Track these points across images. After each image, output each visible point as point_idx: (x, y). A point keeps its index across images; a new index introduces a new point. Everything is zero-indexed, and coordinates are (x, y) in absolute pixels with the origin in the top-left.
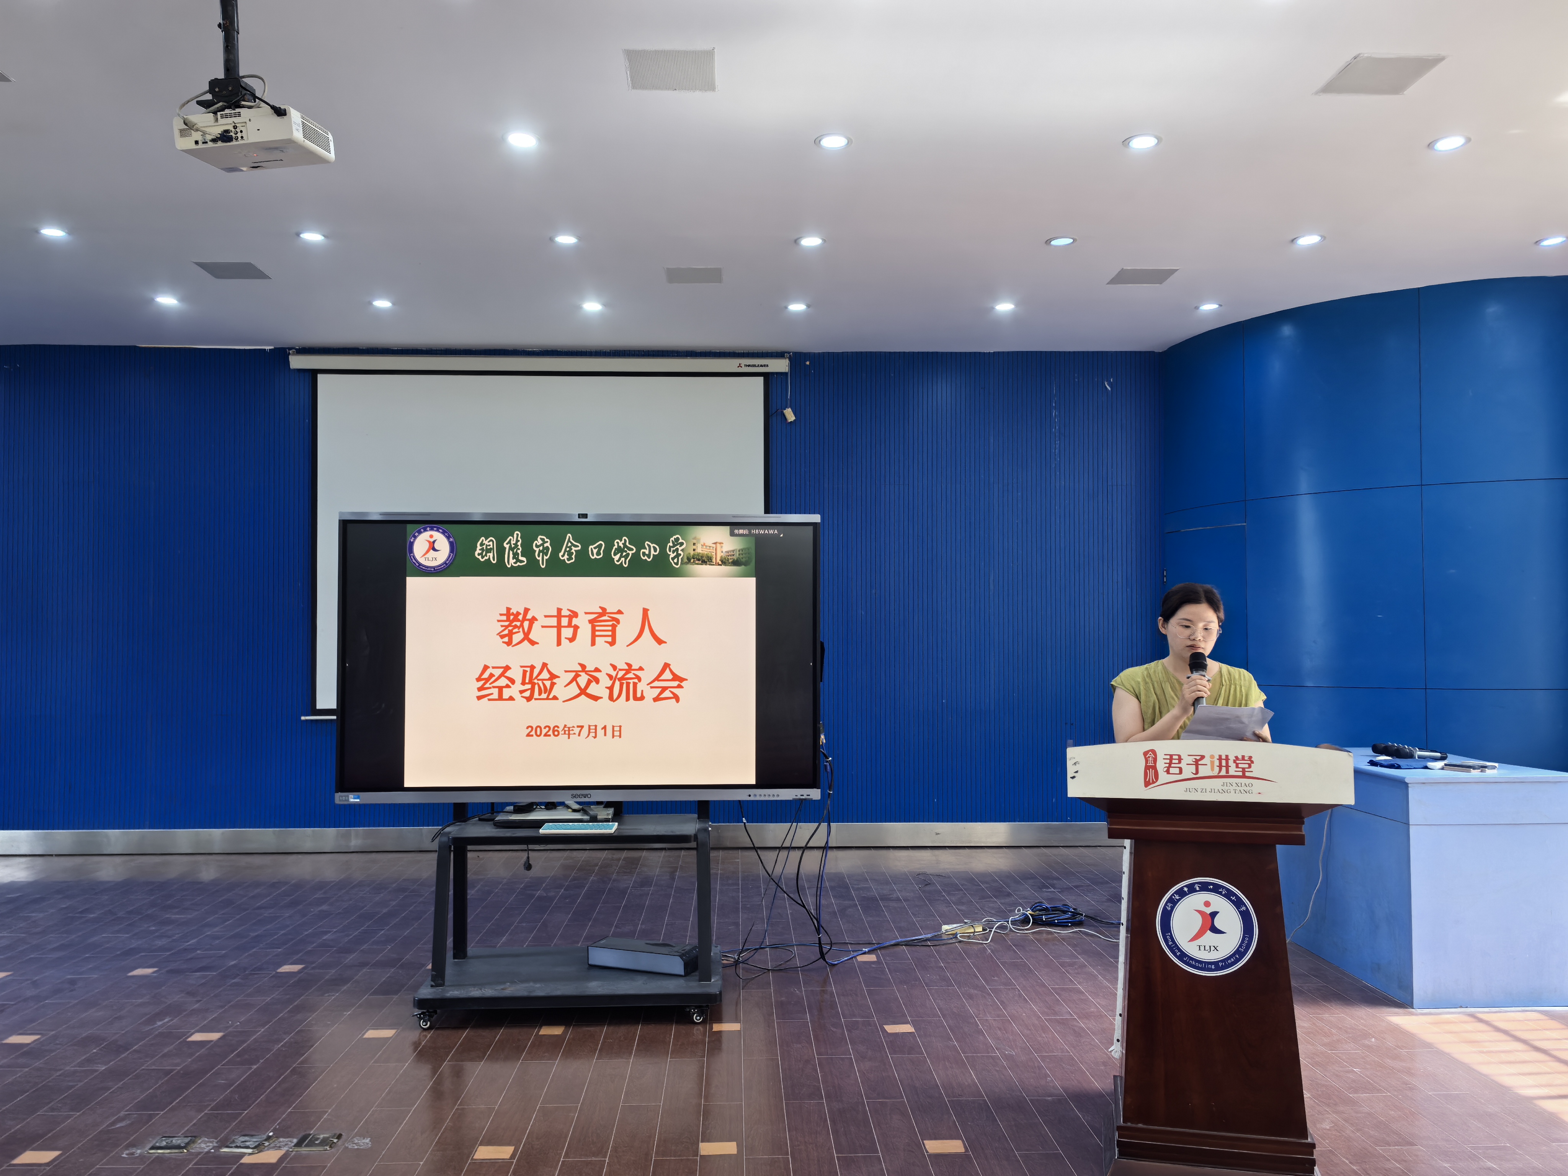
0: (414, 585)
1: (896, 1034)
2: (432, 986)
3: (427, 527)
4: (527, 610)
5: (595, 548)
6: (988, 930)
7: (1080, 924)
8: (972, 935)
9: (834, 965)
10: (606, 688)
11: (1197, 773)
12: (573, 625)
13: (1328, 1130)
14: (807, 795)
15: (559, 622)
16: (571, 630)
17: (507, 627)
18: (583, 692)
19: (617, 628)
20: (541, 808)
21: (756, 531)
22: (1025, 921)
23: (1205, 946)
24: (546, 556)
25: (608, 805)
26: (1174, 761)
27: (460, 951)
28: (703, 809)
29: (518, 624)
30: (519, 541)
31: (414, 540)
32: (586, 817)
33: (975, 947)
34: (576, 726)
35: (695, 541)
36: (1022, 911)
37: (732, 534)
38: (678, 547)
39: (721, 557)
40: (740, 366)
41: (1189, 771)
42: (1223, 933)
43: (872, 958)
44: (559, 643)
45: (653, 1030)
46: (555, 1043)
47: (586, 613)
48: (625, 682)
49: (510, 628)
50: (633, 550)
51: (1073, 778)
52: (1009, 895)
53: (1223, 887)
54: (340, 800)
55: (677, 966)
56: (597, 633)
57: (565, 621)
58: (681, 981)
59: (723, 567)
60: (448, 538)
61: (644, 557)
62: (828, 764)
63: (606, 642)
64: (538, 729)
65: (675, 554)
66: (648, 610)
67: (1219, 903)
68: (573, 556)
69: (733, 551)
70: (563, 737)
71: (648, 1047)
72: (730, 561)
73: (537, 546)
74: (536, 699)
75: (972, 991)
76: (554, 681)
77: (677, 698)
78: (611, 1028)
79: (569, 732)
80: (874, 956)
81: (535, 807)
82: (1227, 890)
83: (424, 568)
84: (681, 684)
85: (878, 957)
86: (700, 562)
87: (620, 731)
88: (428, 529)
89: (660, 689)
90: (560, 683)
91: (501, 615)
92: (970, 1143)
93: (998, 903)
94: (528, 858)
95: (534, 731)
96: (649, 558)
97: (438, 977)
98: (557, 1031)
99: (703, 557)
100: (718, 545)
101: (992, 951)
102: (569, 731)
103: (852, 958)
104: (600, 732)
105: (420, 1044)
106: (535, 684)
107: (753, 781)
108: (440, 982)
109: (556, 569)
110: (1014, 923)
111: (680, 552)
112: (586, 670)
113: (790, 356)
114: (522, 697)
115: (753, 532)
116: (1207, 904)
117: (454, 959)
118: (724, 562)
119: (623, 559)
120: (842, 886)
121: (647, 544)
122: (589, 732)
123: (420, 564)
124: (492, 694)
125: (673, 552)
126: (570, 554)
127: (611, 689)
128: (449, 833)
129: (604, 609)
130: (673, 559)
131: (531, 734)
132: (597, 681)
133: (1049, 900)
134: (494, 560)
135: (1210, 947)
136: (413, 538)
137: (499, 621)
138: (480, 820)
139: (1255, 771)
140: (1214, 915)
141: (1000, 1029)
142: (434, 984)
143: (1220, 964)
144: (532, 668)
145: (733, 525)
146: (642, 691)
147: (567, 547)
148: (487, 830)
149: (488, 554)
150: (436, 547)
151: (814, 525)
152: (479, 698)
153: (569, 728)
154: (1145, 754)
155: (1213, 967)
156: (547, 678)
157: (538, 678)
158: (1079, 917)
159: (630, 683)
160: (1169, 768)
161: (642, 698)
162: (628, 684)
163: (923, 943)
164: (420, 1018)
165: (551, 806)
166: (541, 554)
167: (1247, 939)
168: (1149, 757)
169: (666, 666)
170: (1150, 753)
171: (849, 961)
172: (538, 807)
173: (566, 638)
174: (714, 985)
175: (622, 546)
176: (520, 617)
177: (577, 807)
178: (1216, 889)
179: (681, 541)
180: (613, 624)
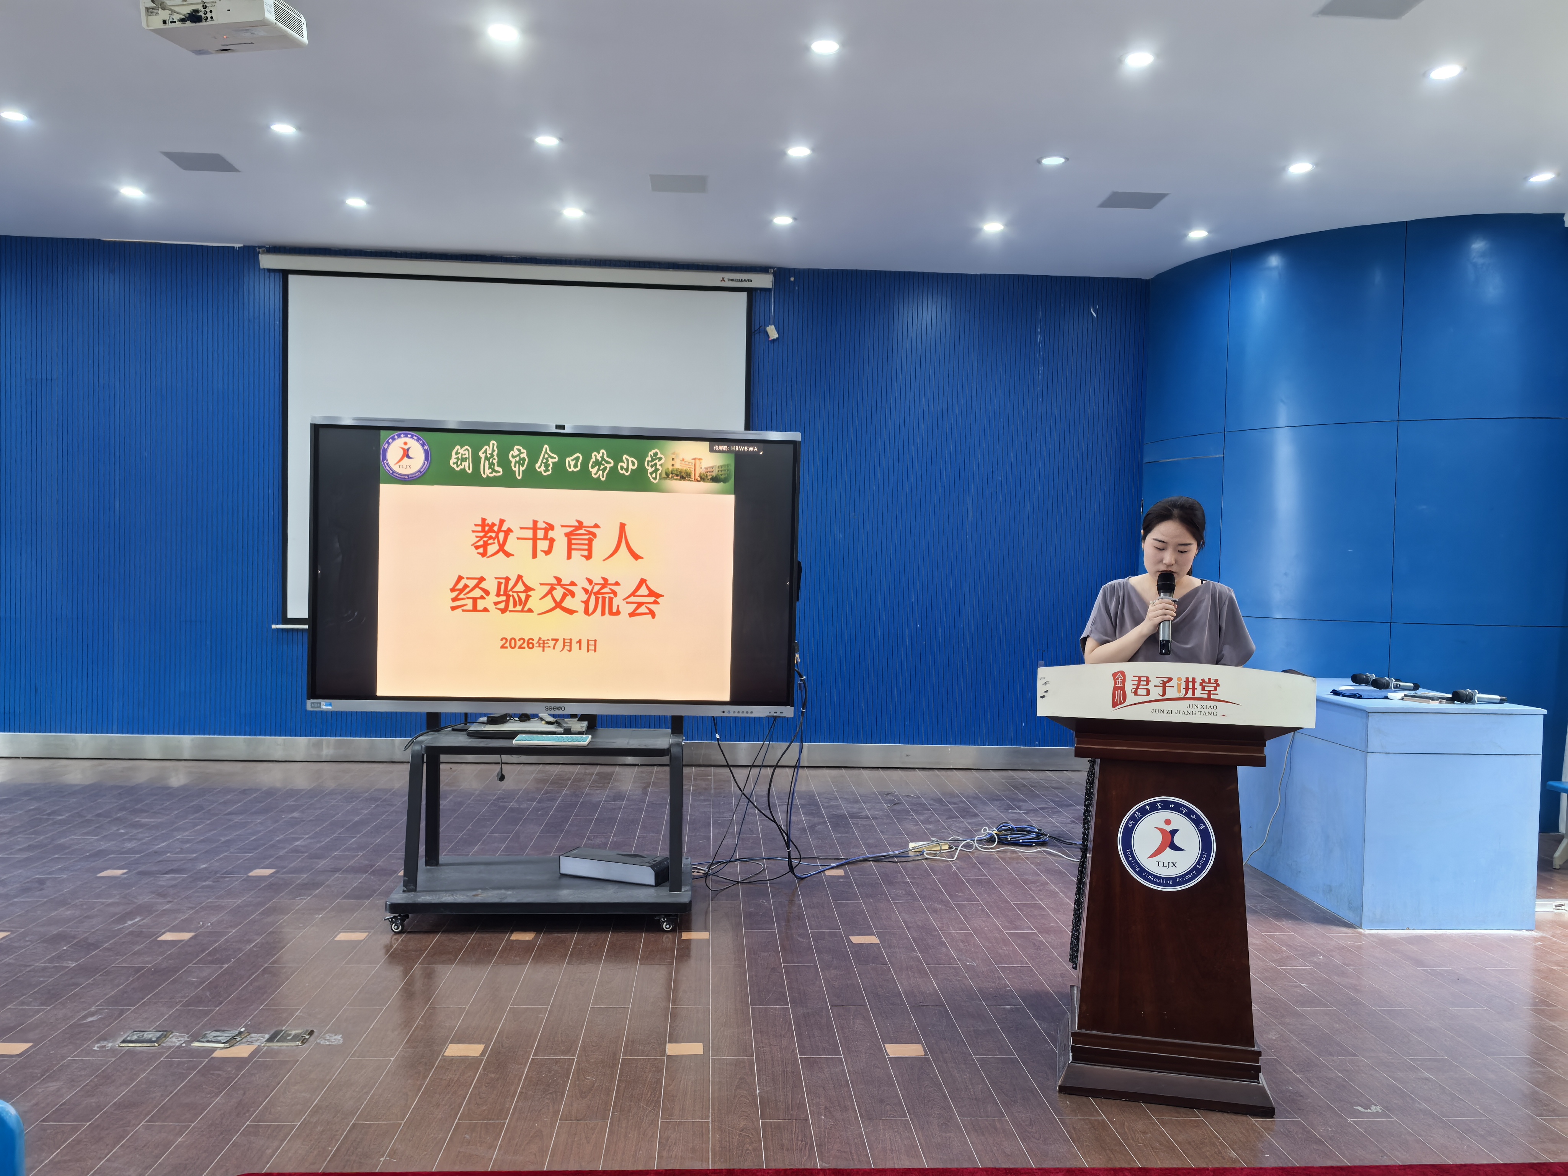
0: (387, 492)
1: (861, 945)
2: (404, 891)
3: (400, 434)
4: (502, 522)
5: (572, 460)
6: (954, 848)
7: (1043, 844)
8: (938, 852)
9: (803, 878)
10: (582, 602)
11: (1164, 694)
12: (549, 537)
13: (1274, 1040)
14: (781, 713)
15: (535, 534)
16: (547, 543)
17: (481, 538)
18: (558, 605)
19: (593, 542)
20: (515, 720)
21: (736, 448)
22: (991, 840)
23: (1163, 862)
24: (523, 466)
25: (582, 718)
26: (1142, 683)
27: (432, 858)
28: (677, 724)
29: (493, 535)
30: (495, 450)
31: (388, 447)
32: (561, 730)
33: (941, 864)
34: (550, 639)
35: (673, 456)
36: (988, 831)
37: (712, 450)
38: (656, 461)
39: (700, 473)
40: (723, 280)
41: (1156, 693)
42: (1182, 850)
43: (840, 872)
44: (534, 556)
45: (623, 937)
46: (527, 948)
47: (562, 526)
48: (600, 596)
49: (485, 539)
50: (610, 463)
51: (1043, 697)
52: (976, 815)
53: (1184, 806)
54: (312, 707)
55: (647, 876)
56: (573, 547)
57: (541, 534)
58: (652, 891)
59: (702, 483)
60: (423, 445)
61: (622, 470)
62: (802, 682)
63: (582, 556)
64: (513, 641)
65: (654, 468)
66: (625, 525)
67: (1179, 821)
68: (550, 468)
69: (712, 468)
70: (537, 650)
71: (618, 954)
72: (709, 477)
73: (513, 457)
74: (511, 611)
75: (938, 906)
76: (529, 593)
77: (652, 614)
78: (582, 935)
79: (544, 645)
80: (842, 871)
81: (508, 719)
82: (1188, 808)
83: (398, 475)
84: (657, 600)
85: (846, 872)
86: (679, 478)
87: (595, 645)
88: (402, 436)
89: (636, 605)
90: (535, 596)
91: (476, 525)
92: (930, 1047)
93: (966, 823)
94: (501, 768)
95: (509, 643)
96: (627, 472)
97: (410, 883)
98: (528, 936)
99: (682, 473)
100: (697, 461)
101: (958, 868)
102: (544, 643)
103: (820, 872)
104: (575, 646)
105: (391, 946)
106: (510, 596)
107: (727, 698)
108: (412, 887)
109: (533, 480)
110: (980, 841)
111: (658, 467)
112: (562, 583)
113: (774, 271)
114: (497, 608)
115: (733, 448)
116: (1168, 822)
117: (426, 866)
118: (703, 478)
119: (600, 472)
120: (812, 804)
121: (626, 458)
122: (564, 646)
123: (394, 472)
124: (466, 605)
125: (652, 466)
126: (547, 466)
127: (586, 603)
128: (422, 742)
129: (580, 523)
130: (651, 474)
131: (505, 646)
132: (573, 594)
133: (1015, 821)
134: (469, 470)
135: (1169, 863)
136: (387, 445)
137: (474, 531)
138: (454, 730)
139: (1221, 694)
140: (1174, 832)
141: (962, 941)
142: (405, 889)
143: (1178, 880)
144: (507, 579)
145: (714, 440)
146: (618, 606)
147: (544, 458)
148: (461, 740)
149: (463, 463)
150: (410, 455)
151: (794, 443)
152: (453, 608)
153: (544, 641)
154: (1114, 675)
155: (1171, 883)
156: (522, 590)
157: (514, 590)
158: (1043, 837)
159: (606, 597)
160: (1136, 689)
161: (618, 613)
162: (604, 599)
163: (891, 860)
164: (392, 922)
165: (524, 718)
166: (517, 464)
167: (1205, 856)
168: (1118, 678)
169: (643, 581)
170: (1119, 674)
171: (818, 875)
172: (512, 719)
173: (542, 551)
174: (684, 896)
175: (600, 460)
176: (496, 528)
177: (551, 719)
178: (1177, 808)
179: (659, 455)
180: (590, 538)
